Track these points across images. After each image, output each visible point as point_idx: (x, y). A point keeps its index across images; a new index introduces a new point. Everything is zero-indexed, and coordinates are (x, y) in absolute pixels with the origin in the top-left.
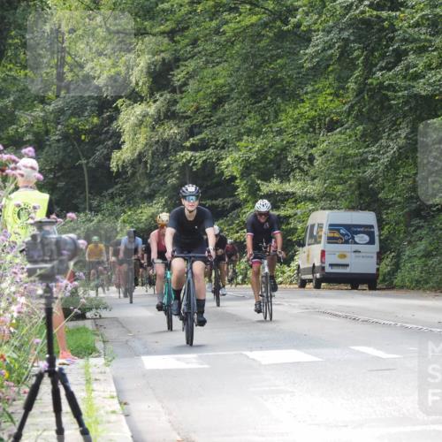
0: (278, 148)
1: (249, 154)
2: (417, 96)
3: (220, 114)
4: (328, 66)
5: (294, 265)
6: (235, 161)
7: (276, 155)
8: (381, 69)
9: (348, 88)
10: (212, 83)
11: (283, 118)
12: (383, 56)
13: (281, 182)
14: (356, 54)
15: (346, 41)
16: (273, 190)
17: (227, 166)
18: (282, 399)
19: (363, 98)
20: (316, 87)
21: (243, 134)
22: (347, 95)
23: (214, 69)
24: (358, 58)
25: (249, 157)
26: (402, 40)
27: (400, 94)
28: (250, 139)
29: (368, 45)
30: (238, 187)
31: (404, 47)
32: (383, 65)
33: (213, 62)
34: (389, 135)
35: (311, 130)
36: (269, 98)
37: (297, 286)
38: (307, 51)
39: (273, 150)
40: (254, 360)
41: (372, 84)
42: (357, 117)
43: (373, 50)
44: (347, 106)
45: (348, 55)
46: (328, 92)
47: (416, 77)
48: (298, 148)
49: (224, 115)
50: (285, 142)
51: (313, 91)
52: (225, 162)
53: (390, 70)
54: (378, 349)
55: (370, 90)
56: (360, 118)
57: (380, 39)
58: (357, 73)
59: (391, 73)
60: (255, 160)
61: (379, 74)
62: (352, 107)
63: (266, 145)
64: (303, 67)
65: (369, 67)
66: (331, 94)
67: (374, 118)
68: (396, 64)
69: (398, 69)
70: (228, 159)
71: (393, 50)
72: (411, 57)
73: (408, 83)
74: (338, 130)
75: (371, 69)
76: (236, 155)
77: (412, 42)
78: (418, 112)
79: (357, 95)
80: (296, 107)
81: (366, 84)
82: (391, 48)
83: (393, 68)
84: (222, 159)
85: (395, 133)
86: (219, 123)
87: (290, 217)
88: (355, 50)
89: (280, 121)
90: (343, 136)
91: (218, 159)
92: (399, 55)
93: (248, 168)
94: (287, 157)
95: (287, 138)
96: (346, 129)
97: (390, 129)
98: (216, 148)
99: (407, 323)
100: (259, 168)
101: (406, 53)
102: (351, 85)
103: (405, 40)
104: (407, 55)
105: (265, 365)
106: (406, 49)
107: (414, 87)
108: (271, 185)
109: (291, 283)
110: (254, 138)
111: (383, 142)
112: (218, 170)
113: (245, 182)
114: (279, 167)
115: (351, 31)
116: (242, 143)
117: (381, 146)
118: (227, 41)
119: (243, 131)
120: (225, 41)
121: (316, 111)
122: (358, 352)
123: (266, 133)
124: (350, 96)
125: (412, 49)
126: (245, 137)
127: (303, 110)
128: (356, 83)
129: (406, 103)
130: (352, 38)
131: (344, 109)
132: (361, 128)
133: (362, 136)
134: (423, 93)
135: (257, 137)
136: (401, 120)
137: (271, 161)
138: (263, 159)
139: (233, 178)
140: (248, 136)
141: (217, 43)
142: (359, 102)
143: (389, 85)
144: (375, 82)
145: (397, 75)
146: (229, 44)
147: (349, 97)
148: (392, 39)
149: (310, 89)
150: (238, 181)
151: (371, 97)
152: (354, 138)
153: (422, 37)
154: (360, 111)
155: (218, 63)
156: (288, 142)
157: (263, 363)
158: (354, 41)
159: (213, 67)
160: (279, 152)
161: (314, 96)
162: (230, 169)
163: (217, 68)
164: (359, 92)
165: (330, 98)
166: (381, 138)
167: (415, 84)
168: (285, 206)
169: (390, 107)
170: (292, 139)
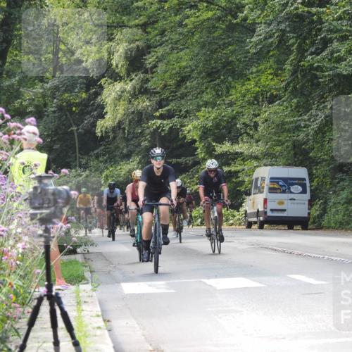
0: (229, 117)
1: (206, 122)
2: (340, 75)
3: (183, 90)
4: (269, 51)
5: (242, 210)
6: (195, 127)
7: (228, 122)
8: (312, 54)
9: (285, 69)
10: (177, 66)
11: (234, 93)
12: (313, 43)
13: (232, 144)
14: (291, 42)
15: (283, 31)
16: (225, 150)
17: (189, 132)
18: (234, 317)
19: (297, 76)
20: (260, 68)
21: (201, 106)
22: (284, 75)
23: (178, 54)
24: (293, 45)
25: (206, 125)
26: (328, 31)
27: (327, 73)
28: (207, 110)
29: (301, 35)
30: (197, 148)
31: (329, 36)
32: (313, 50)
33: (177, 48)
34: (318, 106)
35: (256, 102)
36: (222, 77)
37: (244, 227)
38: (252, 40)
39: (225, 119)
40: (210, 286)
41: (304, 65)
42: (292, 92)
43: (305, 39)
44: (284, 83)
45: (285, 43)
46: (269, 72)
47: (339, 60)
48: (245, 117)
49: (186, 91)
50: (235, 112)
51: (257, 72)
52: (187, 128)
53: (318, 54)
54: (310, 277)
55: (302, 70)
56: (295, 93)
57: (310, 30)
58: (292, 57)
59: (319, 57)
60: (211, 126)
61: (309, 58)
62: (288, 84)
63: (219, 115)
64: (249, 52)
65: (302, 52)
66: (271, 74)
67: (305, 93)
68: (323, 50)
69: (325, 53)
70: (190, 126)
71: (321, 39)
72: (335, 44)
73: (333, 65)
74: (277, 102)
75: (303, 54)
76: (196, 123)
77: (335, 32)
78: (341, 88)
79: (292, 75)
80: (243, 85)
81: (300, 65)
82: (319, 37)
83: (321, 52)
84: (184, 126)
85: (323, 105)
86: (182, 97)
87: (239, 172)
88: (291, 39)
89: (231, 95)
90: (281, 107)
91: (182, 126)
92: (326, 43)
93: (205, 133)
94: (236, 124)
95: (236, 109)
96: (284, 101)
97: (318, 102)
98: (180, 117)
99: (332, 256)
100: (214, 133)
101: (331, 41)
102: (288, 67)
103: (330, 31)
104: (332, 42)
105: (219, 290)
106: (331, 38)
107: (337, 68)
108: (224, 146)
109: (240, 224)
110: (210, 109)
111: (313, 112)
112: (182, 134)
113: (203, 144)
114: (230, 132)
115: (287, 23)
116: (201, 113)
117: (311, 115)
118: (189, 32)
119: (201, 103)
120: (186, 32)
121: (259, 87)
122: (294, 279)
123: (220, 105)
124: (287, 75)
125: (336, 38)
126: (203, 109)
127: (249, 87)
128: (291, 65)
129: (331, 80)
130: (288, 29)
131: (282, 86)
132: (295, 100)
133: (296, 107)
134: (345, 73)
135: (213, 108)
136: (327, 94)
137: (224, 127)
138: (217, 126)
139: (194, 141)
140: (206, 107)
141: (180, 34)
142: (293, 80)
143: (318, 66)
144: (306, 65)
145: (324, 59)
146: (190, 34)
147: (285, 76)
148: (320, 30)
149: (254, 70)
150: (198, 143)
151: (304, 76)
152: (289, 109)
153: (344, 28)
154: (295, 87)
155: (181, 50)
156: (237, 112)
157: (218, 288)
158: (289, 32)
159: (178, 52)
160: (230, 120)
161: (258, 76)
162: (191, 134)
163: (181, 53)
164: (294, 73)
165: (271, 77)
166: (312, 109)
167: (338, 65)
168: (235, 164)
169: (319, 84)
170: (240, 110)
